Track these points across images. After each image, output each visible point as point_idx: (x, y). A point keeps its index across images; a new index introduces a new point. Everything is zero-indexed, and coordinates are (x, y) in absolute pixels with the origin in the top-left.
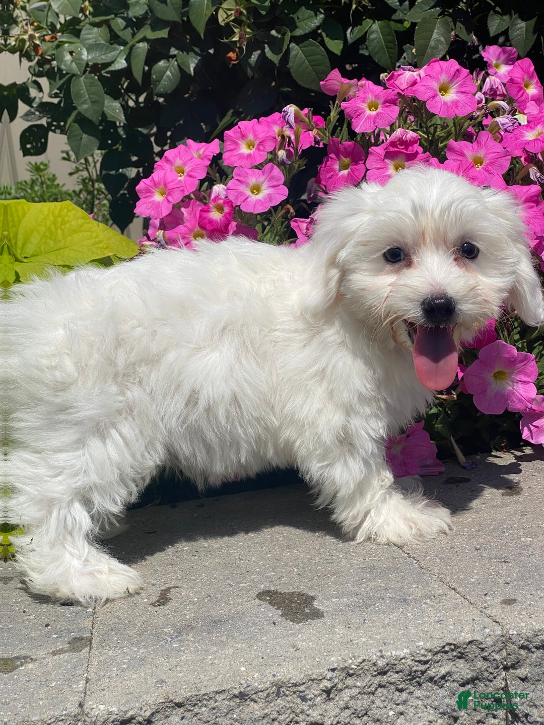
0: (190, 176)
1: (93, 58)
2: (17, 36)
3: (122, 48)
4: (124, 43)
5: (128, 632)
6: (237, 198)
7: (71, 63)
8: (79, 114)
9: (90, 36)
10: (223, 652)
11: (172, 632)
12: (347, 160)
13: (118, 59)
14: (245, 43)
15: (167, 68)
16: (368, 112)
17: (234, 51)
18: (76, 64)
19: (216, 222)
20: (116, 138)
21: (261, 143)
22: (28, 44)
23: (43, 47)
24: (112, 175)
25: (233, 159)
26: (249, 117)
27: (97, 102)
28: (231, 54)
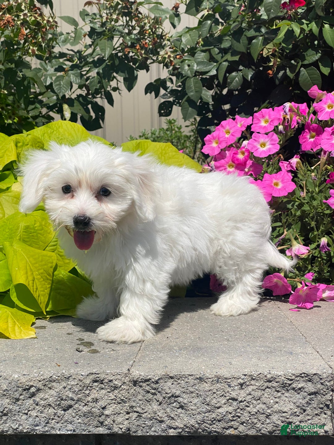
0: (232, 135)
1: (199, 69)
2: (162, 55)
3: (215, 64)
4: (217, 62)
5: (158, 346)
6: (252, 149)
7: (188, 71)
8: (189, 97)
9: (199, 57)
10: (197, 360)
11: (177, 349)
12: (314, 134)
13: (213, 70)
14: (276, 67)
15: (236, 76)
16: (327, 110)
17: (271, 70)
18: (190, 71)
19: (240, 160)
21: (272, 121)
22: (167, 60)
23: (175, 62)
24: (204, 129)
25: (256, 128)
26: (276, 105)
27: (199, 92)
28: (270, 72)
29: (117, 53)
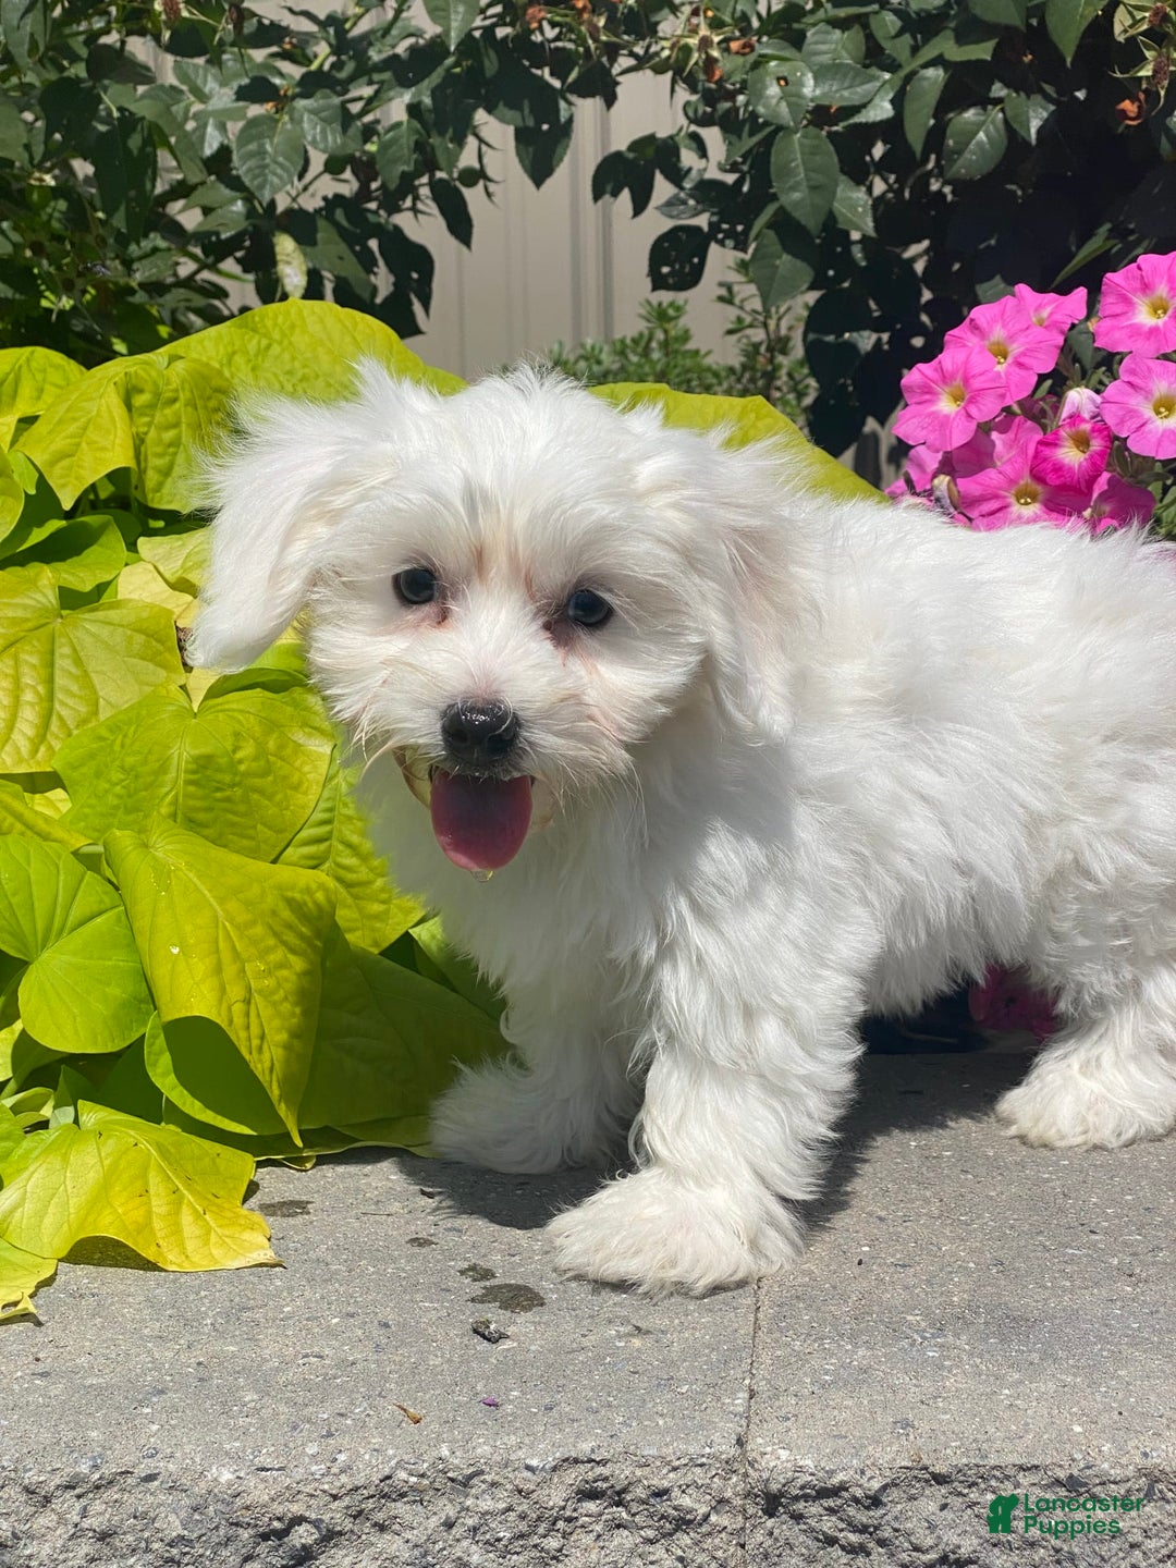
0: (1020, 365)
1: (824, 95)
2: (674, 39)
3: (887, 76)
4: (893, 67)
5: (833, 1308)
6: (1122, 422)
7: (778, 102)
8: (782, 209)
9: (823, 48)
10: (1034, 1386)
11: (923, 1324)
13: (877, 100)
14: (1166, 83)
15: (979, 126)
17: (1134, 99)
18: (788, 105)
19: (1070, 469)
20: (846, 265)
22: (696, 55)
23: (725, 65)
24: (828, 344)
25: (1117, 335)
26: (1145, 244)
27: (820, 189)
28: (1127, 105)
29: (494, 26)
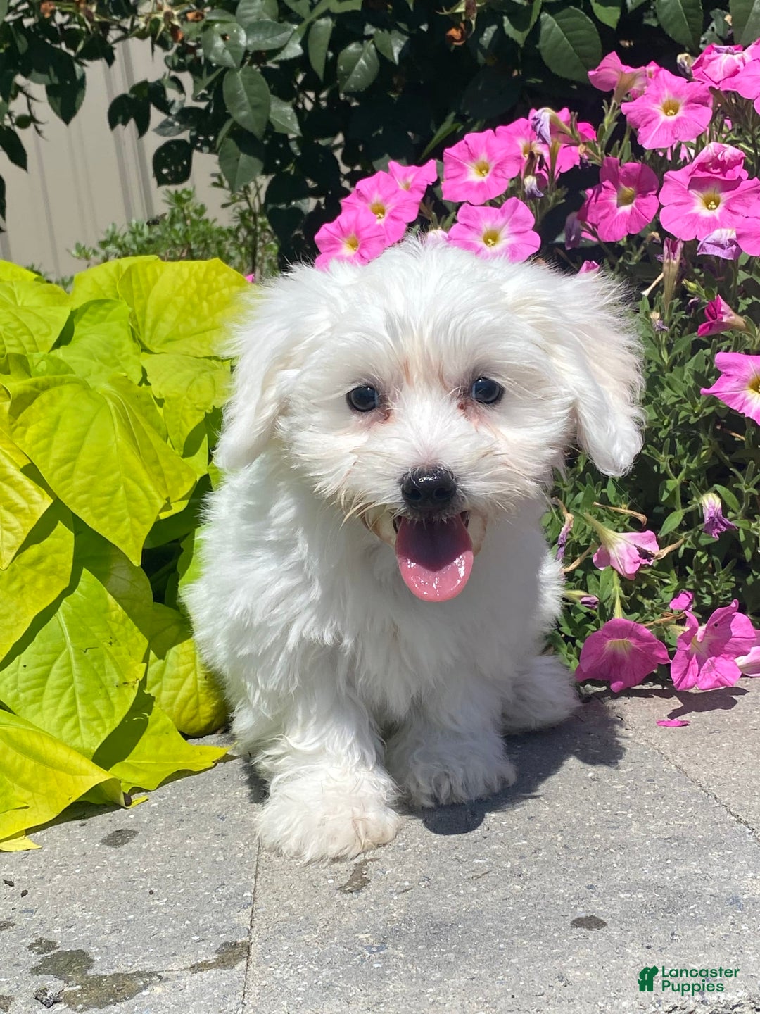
0: (393, 217)
1: (254, 43)
2: (147, 16)
3: (296, 27)
4: (299, 20)
5: (305, 937)
7: (224, 51)
8: (235, 124)
9: (250, 12)
10: (450, 982)
11: (371, 940)
12: (629, 191)
13: (291, 44)
14: (475, 15)
15: (359, 55)
16: (663, 117)
17: (458, 27)
18: (231, 52)
20: (287, 156)
21: (499, 166)
22: (163, 26)
23: (185, 29)
24: (281, 210)
25: (457, 191)
27: (260, 107)
28: (454, 33)
29: (21, 19)
